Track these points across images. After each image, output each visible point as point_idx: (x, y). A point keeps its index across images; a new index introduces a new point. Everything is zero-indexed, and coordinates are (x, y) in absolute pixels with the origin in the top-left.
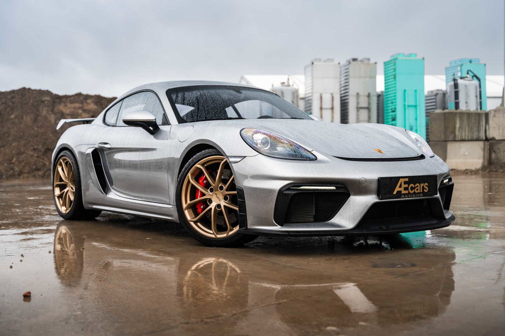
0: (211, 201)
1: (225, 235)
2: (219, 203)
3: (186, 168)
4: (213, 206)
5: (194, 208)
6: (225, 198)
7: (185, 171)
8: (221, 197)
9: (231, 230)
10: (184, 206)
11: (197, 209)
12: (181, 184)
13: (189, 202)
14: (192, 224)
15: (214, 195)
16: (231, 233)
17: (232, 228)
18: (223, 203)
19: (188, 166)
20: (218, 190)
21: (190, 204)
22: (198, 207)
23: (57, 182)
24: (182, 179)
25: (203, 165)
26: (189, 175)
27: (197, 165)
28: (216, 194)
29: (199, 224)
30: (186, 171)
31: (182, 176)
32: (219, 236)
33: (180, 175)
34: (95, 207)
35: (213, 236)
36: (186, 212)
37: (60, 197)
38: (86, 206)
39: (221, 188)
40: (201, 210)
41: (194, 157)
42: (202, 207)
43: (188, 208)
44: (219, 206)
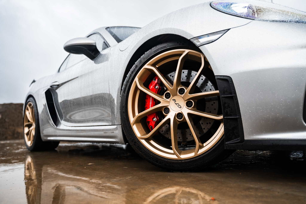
0: (167, 110)
1: (192, 155)
2: (180, 112)
3: (132, 72)
4: (171, 116)
5: (144, 122)
6: (189, 104)
7: (131, 75)
8: (183, 104)
9: (201, 147)
10: (132, 119)
11: (149, 122)
12: (126, 92)
13: (137, 114)
14: (144, 142)
15: (172, 103)
16: (201, 151)
17: (201, 144)
18: (186, 111)
19: (135, 69)
20: (176, 95)
21: (139, 117)
22: (149, 119)
23: (26, 123)
24: (128, 85)
25: (154, 65)
26: (136, 79)
27: (146, 66)
28: (174, 100)
29: (152, 142)
30: (133, 75)
31: (127, 82)
32: (184, 156)
33: (124, 83)
34: (49, 138)
35: (174, 157)
36: (135, 128)
37: (27, 134)
38: (44, 138)
39: (182, 92)
40: (154, 124)
41: (142, 57)
42: (155, 119)
43: (137, 122)
44: (180, 115)
